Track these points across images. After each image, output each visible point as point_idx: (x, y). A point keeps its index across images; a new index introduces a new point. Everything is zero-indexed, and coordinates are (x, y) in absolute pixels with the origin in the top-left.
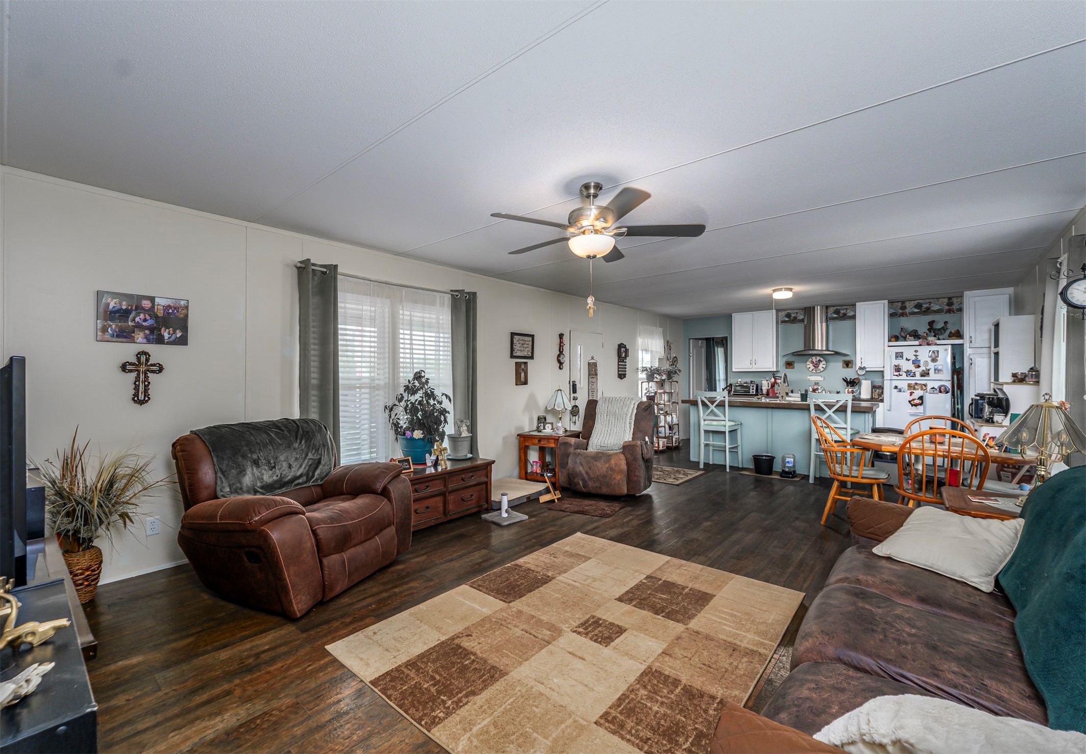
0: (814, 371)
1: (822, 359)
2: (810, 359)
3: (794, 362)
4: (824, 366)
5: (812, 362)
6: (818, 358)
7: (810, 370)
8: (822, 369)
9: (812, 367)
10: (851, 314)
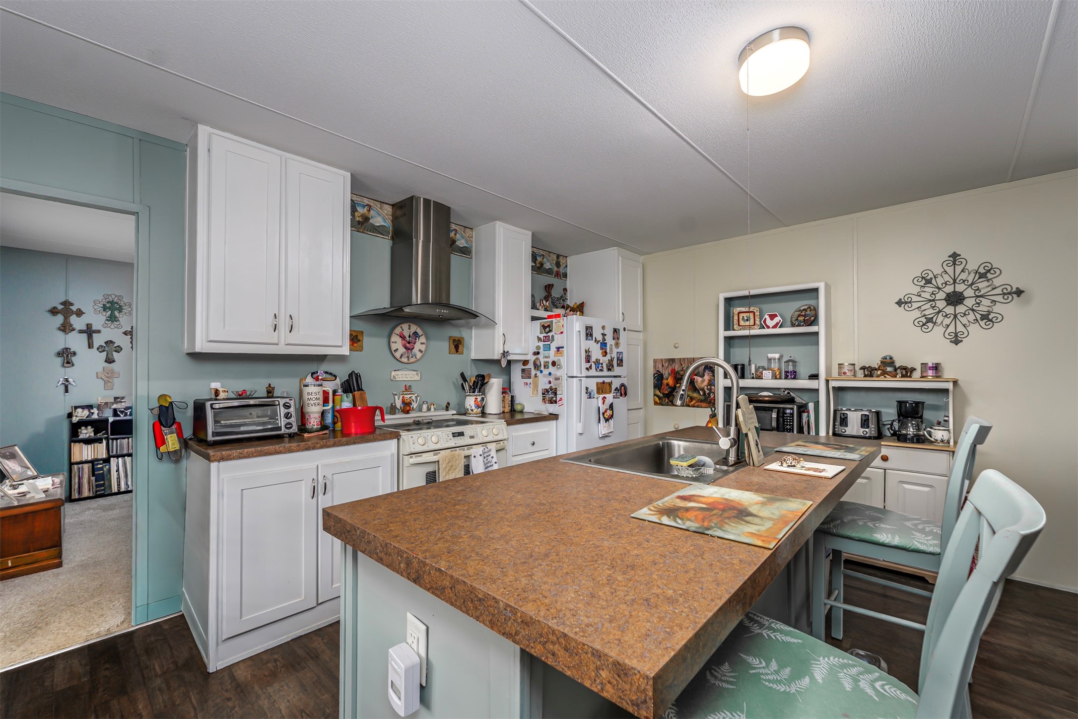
0: (404, 360)
1: (420, 332)
2: (398, 330)
3: (362, 333)
4: (423, 348)
5: (402, 337)
6: (414, 328)
7: (398, 355)
8: (419, 355)
9: (402, 350)
10: (461, 243)
